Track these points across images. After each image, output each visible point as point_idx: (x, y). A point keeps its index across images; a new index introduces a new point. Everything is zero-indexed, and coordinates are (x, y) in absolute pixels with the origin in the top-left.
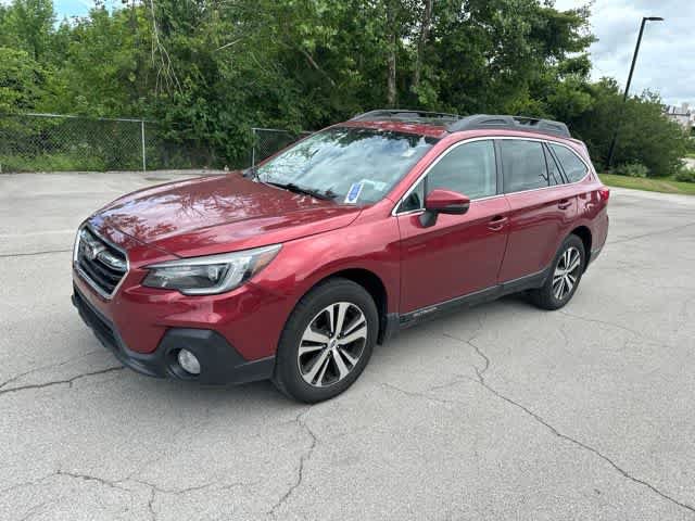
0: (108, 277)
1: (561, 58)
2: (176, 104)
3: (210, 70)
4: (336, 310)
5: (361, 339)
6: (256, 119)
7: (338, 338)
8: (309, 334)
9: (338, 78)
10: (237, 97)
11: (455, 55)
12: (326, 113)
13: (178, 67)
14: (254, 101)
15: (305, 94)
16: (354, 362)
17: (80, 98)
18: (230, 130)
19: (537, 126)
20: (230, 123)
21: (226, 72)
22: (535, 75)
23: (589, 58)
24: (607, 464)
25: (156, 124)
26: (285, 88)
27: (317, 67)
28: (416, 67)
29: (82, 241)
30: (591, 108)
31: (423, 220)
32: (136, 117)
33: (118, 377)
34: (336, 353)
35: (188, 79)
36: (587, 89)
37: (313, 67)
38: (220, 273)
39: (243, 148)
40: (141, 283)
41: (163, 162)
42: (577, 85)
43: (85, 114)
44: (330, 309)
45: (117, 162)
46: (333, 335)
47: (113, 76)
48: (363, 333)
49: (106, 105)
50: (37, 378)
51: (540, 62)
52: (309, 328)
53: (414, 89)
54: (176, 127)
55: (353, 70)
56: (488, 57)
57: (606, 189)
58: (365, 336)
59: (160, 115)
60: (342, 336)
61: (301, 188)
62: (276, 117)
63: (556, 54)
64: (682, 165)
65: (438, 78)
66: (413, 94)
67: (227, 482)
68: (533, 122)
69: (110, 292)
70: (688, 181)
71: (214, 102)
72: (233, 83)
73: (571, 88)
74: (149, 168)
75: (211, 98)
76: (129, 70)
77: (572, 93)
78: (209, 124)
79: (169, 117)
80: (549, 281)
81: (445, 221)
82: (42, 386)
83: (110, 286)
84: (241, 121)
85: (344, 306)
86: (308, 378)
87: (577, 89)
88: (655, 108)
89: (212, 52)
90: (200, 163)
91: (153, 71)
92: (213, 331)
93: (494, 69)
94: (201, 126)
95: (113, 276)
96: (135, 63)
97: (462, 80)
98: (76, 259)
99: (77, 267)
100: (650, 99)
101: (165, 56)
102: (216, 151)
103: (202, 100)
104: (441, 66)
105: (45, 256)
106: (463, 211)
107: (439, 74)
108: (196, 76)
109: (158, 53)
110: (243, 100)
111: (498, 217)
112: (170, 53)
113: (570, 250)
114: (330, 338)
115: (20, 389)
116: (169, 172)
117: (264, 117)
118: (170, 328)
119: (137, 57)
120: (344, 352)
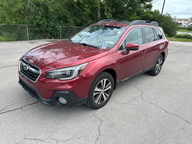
0: (33, 76)
1: (145, 4)
2: (37, 20)
3: (46, 9)
4: (103, 81)
5: (110, 89)
6: (60, 24)
7: (104, 89)
8: (96, 89)
9: (84, 11)
10: (55, 17)
11: (116, 4)
12: (81, 21)
13: (36, 8)
14: (59, 18)
15: (75, 15)
16: (108, 96)
17: (7, 19)
18: (53, 27)
19: (151, 23)
20: (53, 25)
21: (51, 10)
22: (138, 9)
23: (152, 4)
24: (183, 120)
25: (31, 26)
26: (69, 14)
27: (77, 7)
28: (106, 8)
29: (21, 64)
30: (153, 18)
31: (125, 53)
32: (24, 24)
33: (37, 106)
34: (103, 94)
35: (40, 12)
36: (152, 13)
37: (76, 7)
38: (71, 73)
39: (57, 32)
40: (45, 77)
41: (34, 37)
42: (149, 12)
43: (9, 24)
44: (102, 81)
45: (20, 38)
46: (102, 88)
47: (16, 12)
48: (110, 87)
49: (15, 20)
50: (11, 108)
51: (140, 5)
52: (96, 87)
53: (106, 14)
54: (37, 27)
55: (88, 8)
56: (125, 4)
57: (168, 41)
58: (111, 88)
59: (32, 23)
60: (105, 89)
61: (87, 44)
62: (67, 23)
63: (143, 3)
64: (176, 33)
65: (112, 11)
66: (105, 15)
67: (79, 137)
68: (150, 22)
69: (35, 80)
70: (178, 37)
71: (48, 19)
72: (53, 13)
73: (147, 13)
74: (30, 40)
75: (47, 18)
76: (21, 10)
77: (148, 14)
78: (47, 25)
79: (35, 24)
80: (155, 68)
81: (132, 52)
82: (13, 110)
83: (34, 79)
84: (56, 24)
85: (105, 80)
86: (96, 102)
87: (149, 13)
88: (169, 18)
89: (46, 4)
90: (45, 38)
91: (29, 10)
92: (70, 91)
93: (127, 7)
94: (45, 26)
95: (35, 75)
96: (23, 7)
97: (118, 11)
98: (20, 70)
99: (21, 73)
100: (168, 15)
101: (32, 5)
102: (49, 33)
103: (44, 18)
104: (112, 7)
105: (4, 68)
106: (137, 49)
107: (112, 9)
108: (42, 11)
109: (30, 4)
110: (57, 18)
111: (144, 51)
112: (34, 4)
113: (160, 59)
114: (102, 90)
115: (6, 112)
116: (36, 40)
117: (63, 23)
118: (56, 91)
119: (23, 5)
120: (105, 93)
